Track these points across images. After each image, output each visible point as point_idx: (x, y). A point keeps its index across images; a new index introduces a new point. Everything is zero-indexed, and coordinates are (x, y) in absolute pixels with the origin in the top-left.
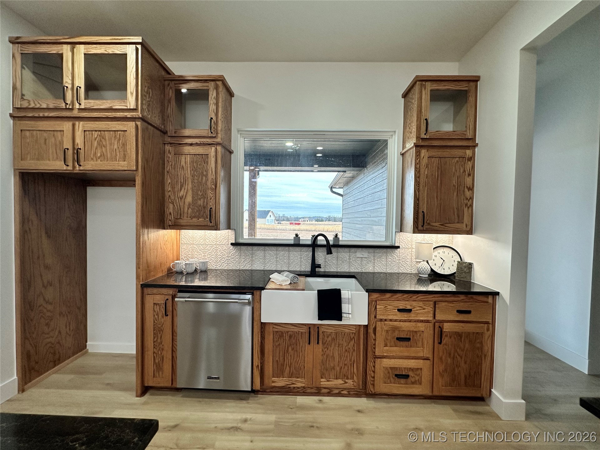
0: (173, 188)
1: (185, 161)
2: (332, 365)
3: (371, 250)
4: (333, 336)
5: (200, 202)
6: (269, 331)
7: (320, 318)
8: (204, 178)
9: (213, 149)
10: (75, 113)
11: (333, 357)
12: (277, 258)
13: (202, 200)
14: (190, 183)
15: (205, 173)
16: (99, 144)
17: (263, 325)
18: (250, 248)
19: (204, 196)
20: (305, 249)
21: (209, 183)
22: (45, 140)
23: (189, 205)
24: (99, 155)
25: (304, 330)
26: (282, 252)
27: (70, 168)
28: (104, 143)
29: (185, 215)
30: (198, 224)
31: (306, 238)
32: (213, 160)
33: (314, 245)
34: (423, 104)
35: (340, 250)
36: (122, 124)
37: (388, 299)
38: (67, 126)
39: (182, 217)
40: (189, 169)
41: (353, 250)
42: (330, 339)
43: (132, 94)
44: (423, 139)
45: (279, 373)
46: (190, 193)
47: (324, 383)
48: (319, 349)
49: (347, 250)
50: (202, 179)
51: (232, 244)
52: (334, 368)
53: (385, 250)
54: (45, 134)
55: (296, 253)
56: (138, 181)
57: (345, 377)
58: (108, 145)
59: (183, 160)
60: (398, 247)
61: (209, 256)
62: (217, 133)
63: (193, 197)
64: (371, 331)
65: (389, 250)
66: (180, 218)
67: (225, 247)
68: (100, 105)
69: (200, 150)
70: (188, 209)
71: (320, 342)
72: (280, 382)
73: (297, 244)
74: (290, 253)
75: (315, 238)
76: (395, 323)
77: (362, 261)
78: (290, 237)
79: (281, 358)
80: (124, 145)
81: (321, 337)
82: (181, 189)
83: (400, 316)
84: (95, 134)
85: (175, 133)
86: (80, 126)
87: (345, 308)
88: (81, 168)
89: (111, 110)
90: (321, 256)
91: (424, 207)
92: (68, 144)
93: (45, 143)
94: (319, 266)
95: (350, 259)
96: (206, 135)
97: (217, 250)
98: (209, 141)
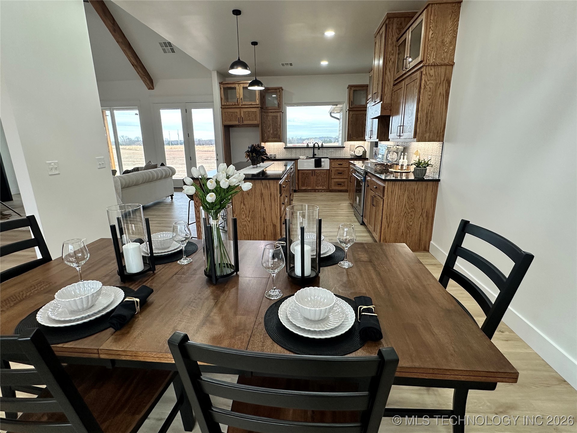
0: (266, 128)
1: (270, 118)
2: (319, 182)
3: (335, 149)
4: (319, 173)
5: (275, 133)
6: (300, 172)
7: (316, 167)
9: (279, 114)
10: (240, 106)
11: (319, 180)
14: (272, 126)
15: (276, 122)
16: (248, 116)
17: (299, 170)
18: (290, 149)
19: (277, 130)
20: (311, 149)
21: (278, 126)
23: (272, 134)
24: (248, 119)
25: (310, 172)
26: (302, 150)
27: (240, 124)
30: (275, 140)
31: (311, 145)
32: (279, 117)
33: (314, 147)
34: (351, 95)
35: (323, 148)
36: (255, 109)
37: (335, 161)
38: (237, 110)
40: (271, 121)
41: (329, 149)
42: (318, 174)
43: (258, 99)
44: (351, 108)
45: (303, 185)
46: (272, 129)
47: (317, 188)
48: (315, 177)
49: (326, 149)
50: (276, 124)
51: (284, 148)
52: (319, 183)
53: (340, 148)
54: (232, 113)
55: (307, 151)
56: (260, 126)
57: (323, 186)
58: (251, 116)
59: (269, 118)
60: (345, 147)
61: (275, 153)
62: (280, 108)
63: (273, 131)
64: (330, 171)
65: (341, 148)
66: (269, 138)
67: (281, 149)
68: (248, 103)
69: (275, 114)
71: (315, 176)
72: (304, 188)
73: (308, 147)
74: (305, 150)
75: (314, 145)
76: (338, 168)
78: (305, 145)
79: (304, 181)
80: (256, 116)
81: (316, 174)
82: (269, 128)
83: (339, 166)
84: (247, 113)
85: (266, 108)
86: (243, 110)
87: (323, 164)
88: (243, 123)
89: (251, 105)
90: (316, 151)
91: (350, 133)
92: (239, 116)
93: (232, 116)
94: (316, 155)
95: (328, 152)
96: (276, 109)
97: (278, 150)
98: (278, 111)
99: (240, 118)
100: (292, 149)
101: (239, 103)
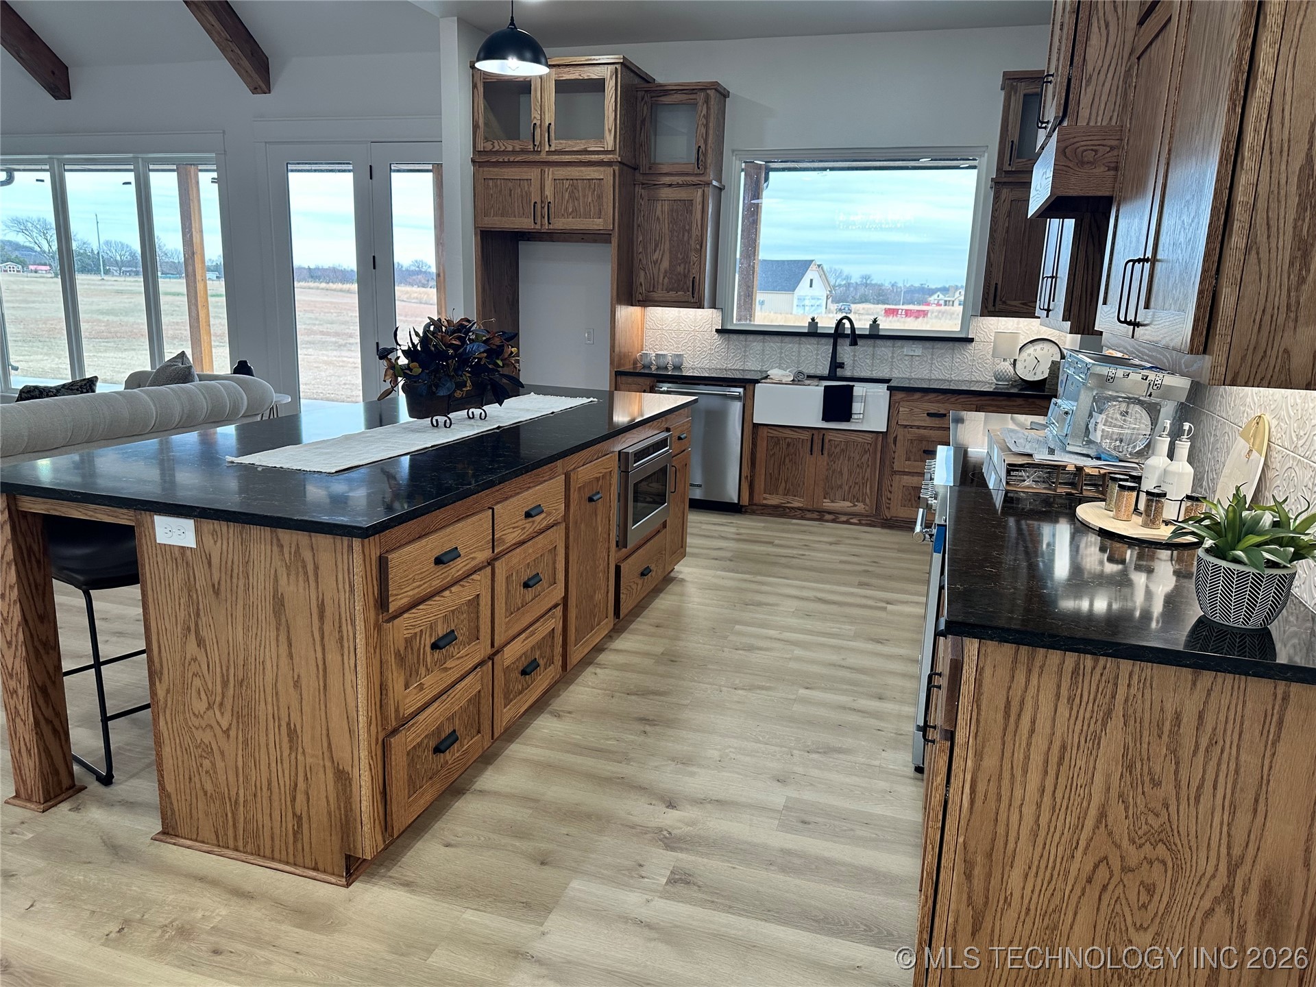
0: (645, 248)
1: (662, 209)
2: (839, 483)
3: (928, 344)
4: (843, 446)
5: (680, 269)
6: (763, 433)
7: (826, 418)
8: (686, 234)
9: (700, 192)
10: (543, 156)
11: (841, 473)
12: (781, 353)
13: (682, 266)
14: (667, 242)
15: (687, 228)
16: (570, 197)
17: (756, 426)
18: (742, 337)
19: (686, 260)
20: (824, 340)
21: (692, 243)
22: (511, 191)
23: (666, 272)
24: (570, 210)
25: (806, 436)
26: (791, 345)
27: (538, 227)
28: (577, 195)
29: (660, 287)
30: (676, 299)
31: (827, 324)
32: (699, 207)
33: (837, 334)
34: (1011, 118)
35: (879, 342)
36: (598, 171)
37: (917, 400)
38: (534, 173)
39: (656, 290)
40: (666, 221)
41: (899, 343)
42: (838, 450)
43: (610, 131)
44: (1007, 172)
45: (772, 489)
46: (667, 255)
47: (828, 504)
48: (823, 461)
49: (889, 343)
50: (683, 235)
51: (717, 331)
52: (841, 487)
53: (951, 344)
54: (510, 184)
55: (810, 346)
56: (615, 240)
57: (855, 499)
58: (581, 198)
59: (659, 208)
60: (972, 340)
61: (683, 348)
62: (705, 168)
63: (671, 262)
64: (891, 440)
65: (957, 344)
66: (653, 291)
67: (707, 336)
68: (573, 147)
69: (682, 194)
70: (664, 278)
71: (826, 452)
72: (774, 500)
73: (813, 332)
74: (802, 346)
75: (840, 322)
76: (922, 431)
77: (912, 360)
78: (802, 324)
79: (776, 472)
80: (600, 197)
81: (826, 446)
82: (655, 251)
83: (929, 422)
84: (567, 184)
85: (650, 169)
86: (551, 173)
87: (857, 407)
88: (551, 227)
89: (585, 152)
90: (845, 352)
91: (998, 278)
92: (535, 197)
93: (510, 195)
94: (841, 365)
95: (893, 357)
96: (690, 171)
97: (695, 340)
98: (695, 179)
99: (539, 206)
100: (751, 337)
101: (537, 143)
